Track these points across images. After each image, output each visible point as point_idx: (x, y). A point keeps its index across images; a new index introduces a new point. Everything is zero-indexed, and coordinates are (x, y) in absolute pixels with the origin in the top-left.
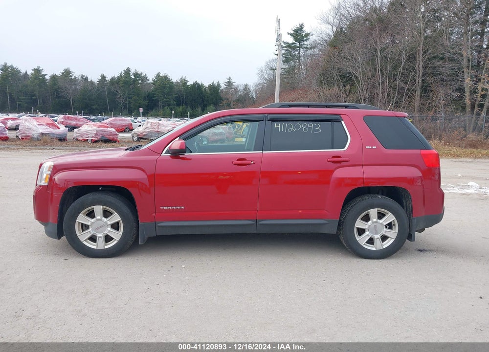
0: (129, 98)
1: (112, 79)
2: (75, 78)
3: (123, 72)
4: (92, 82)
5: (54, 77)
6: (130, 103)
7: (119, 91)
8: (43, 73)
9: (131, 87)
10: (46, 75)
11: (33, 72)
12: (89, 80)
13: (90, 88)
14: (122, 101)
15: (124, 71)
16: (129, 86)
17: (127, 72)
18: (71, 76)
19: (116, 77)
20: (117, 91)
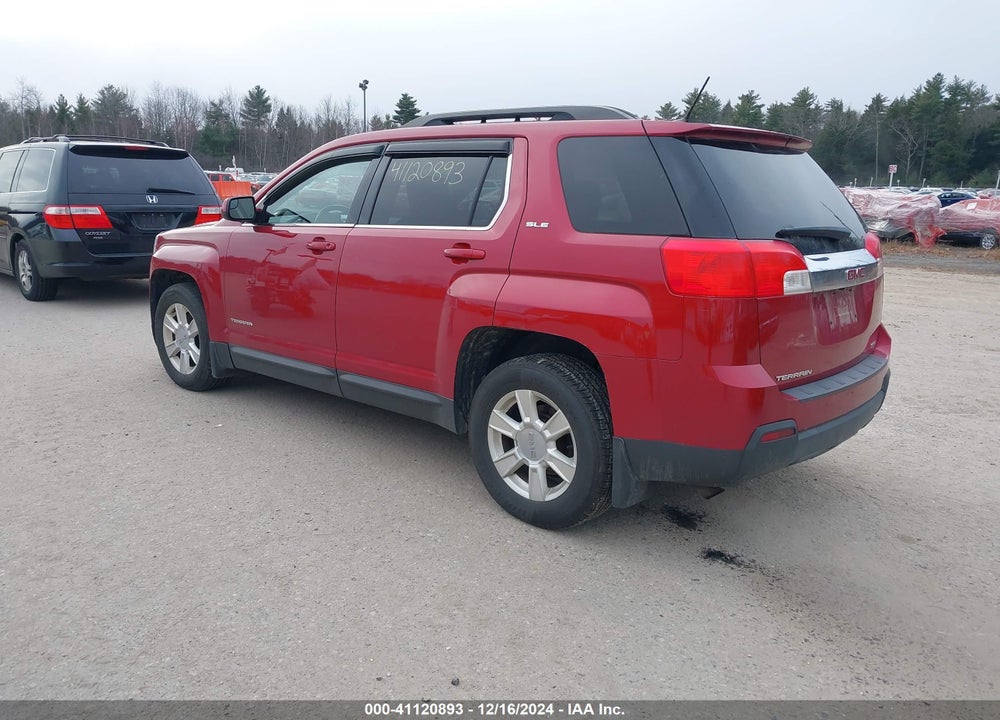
0: (929, 144)
1: (896, 103)
2: (817, 107)
3: (925, 84)
4: (851, 115)
5: (776, 110)
6: (929, 156)
7: (907, 131)
8: (758, 103)
9: (938, 119)
10: (763, 105)
11: (740, 102)
12: (844, 110)
13: (842, 126)
14: (911, 152)
15: (928, 82)
16: (934, 117)
17: (935, 85)
18: (810, 104)
19: (907, 98)
20: (902, 131)
